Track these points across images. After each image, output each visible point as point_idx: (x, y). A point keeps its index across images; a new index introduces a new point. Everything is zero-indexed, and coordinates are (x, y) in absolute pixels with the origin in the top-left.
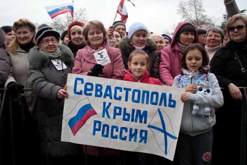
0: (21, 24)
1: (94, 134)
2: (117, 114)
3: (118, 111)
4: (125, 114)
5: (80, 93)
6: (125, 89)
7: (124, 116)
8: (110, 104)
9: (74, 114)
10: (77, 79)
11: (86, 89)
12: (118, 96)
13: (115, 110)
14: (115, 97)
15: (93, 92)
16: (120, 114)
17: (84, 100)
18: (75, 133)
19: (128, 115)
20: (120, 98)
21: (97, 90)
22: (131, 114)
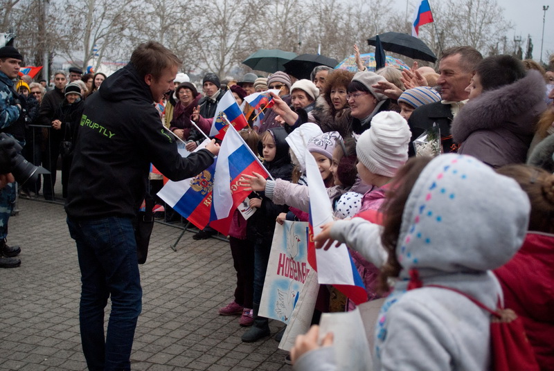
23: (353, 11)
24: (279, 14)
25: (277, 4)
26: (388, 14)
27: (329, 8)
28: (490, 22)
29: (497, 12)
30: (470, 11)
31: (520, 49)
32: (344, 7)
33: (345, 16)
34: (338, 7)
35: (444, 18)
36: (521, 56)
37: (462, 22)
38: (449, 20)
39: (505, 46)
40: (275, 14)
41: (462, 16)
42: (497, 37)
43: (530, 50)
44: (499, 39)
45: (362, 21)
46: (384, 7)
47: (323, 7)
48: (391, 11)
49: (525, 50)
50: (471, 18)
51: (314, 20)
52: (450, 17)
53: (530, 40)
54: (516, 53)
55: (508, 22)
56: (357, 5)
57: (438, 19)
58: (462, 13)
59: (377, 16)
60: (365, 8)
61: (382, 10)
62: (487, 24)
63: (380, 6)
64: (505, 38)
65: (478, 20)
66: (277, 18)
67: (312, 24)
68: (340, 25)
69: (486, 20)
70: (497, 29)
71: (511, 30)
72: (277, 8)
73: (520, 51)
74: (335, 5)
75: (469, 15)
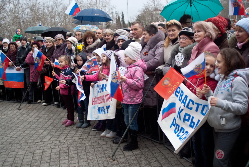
0: (170, 25)
1: (171, 127)
2: (186, 120)
3: (187, 117)
4: (192, 122)
6: (196, 103)
7: (191, 123)
8: (182, 110)
12: (189, 107)
13: (185, 116)
14: (187, 106)
16: (188, 120)
19: (194, 123)
20: (191, 109)
22: (196, 123)
23: (45, 5)
24: (12, 8)
25: (10, 4)
26: (62, 5)
27: (35, 4)
28: (106, 6)
29: (108, 2)
30: (96, 2)
31: (119, 17)
32: (41, 3)
33: (42, 8)
34: (38, 3)
35: (86, 6)
36: (120, 19)
37: (94, 7)
38: (88, 7)
39: (113, 16)
40: (9, 9)
41: (94, 4)
42: (109, 12)
43: (123, 17)
44: (110, 13)
45: (50, 9)
46: (60, 3)
47: (32, 4)
48: (63, 4)
49: (121, 17)
50: (97, 5)
51: (28, 10)
52: (89, 5)
53: (123, 13)
54: (118, 19)
55: (113, 6)
56: (47, 2)
57: (83, 6)
58: (93, 3)
59: (56, 6)
60: (51, 3)
61: (58, 4)
62: (104, 7)
63: (57, 2)
64: (112, 12)
65: (100, 6)
66: (11, 10)
67: (28, 12)
68: (40, 12)
69: (104, 5)
70: (109, 9)
71: (115, 9)
72: (10, 6)
73: (119, 18)
74: (37, 3)
75: (96, 4)
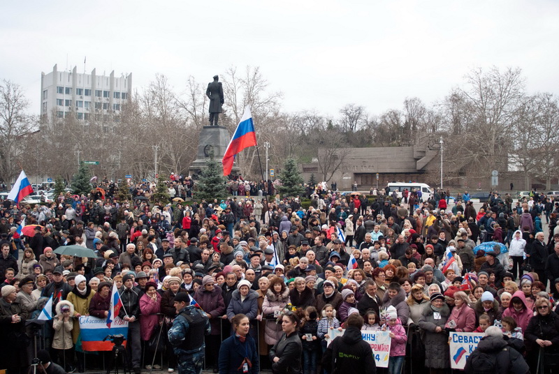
5: (457, 342)
8: (472, 346)
9: (455, 353)
10: (454, 335)
11: (459, 339)
12: (476, 341)
15: (463, 341)
17: (459, 345)
18: (457, 363)
21: (465, 339)
